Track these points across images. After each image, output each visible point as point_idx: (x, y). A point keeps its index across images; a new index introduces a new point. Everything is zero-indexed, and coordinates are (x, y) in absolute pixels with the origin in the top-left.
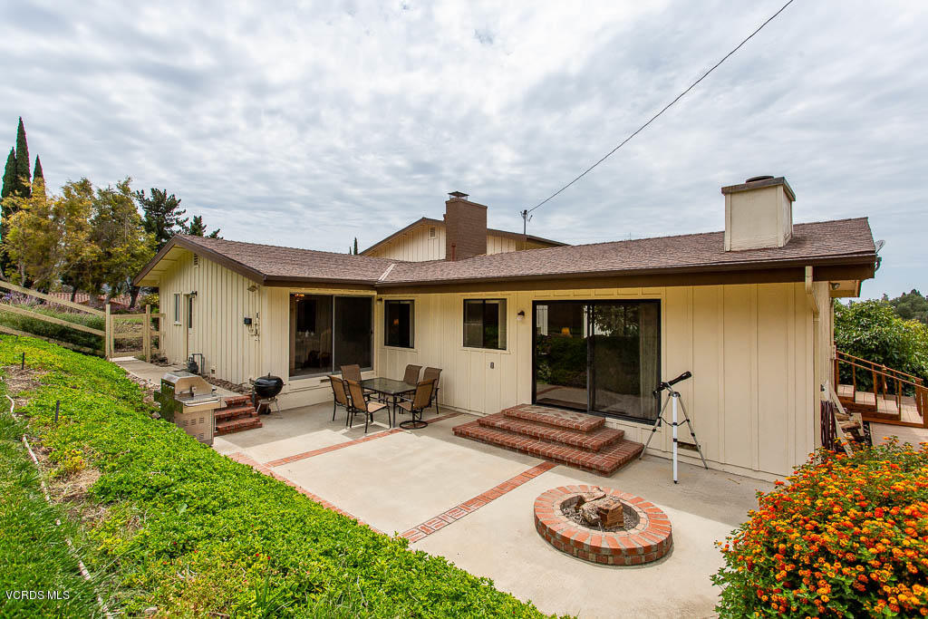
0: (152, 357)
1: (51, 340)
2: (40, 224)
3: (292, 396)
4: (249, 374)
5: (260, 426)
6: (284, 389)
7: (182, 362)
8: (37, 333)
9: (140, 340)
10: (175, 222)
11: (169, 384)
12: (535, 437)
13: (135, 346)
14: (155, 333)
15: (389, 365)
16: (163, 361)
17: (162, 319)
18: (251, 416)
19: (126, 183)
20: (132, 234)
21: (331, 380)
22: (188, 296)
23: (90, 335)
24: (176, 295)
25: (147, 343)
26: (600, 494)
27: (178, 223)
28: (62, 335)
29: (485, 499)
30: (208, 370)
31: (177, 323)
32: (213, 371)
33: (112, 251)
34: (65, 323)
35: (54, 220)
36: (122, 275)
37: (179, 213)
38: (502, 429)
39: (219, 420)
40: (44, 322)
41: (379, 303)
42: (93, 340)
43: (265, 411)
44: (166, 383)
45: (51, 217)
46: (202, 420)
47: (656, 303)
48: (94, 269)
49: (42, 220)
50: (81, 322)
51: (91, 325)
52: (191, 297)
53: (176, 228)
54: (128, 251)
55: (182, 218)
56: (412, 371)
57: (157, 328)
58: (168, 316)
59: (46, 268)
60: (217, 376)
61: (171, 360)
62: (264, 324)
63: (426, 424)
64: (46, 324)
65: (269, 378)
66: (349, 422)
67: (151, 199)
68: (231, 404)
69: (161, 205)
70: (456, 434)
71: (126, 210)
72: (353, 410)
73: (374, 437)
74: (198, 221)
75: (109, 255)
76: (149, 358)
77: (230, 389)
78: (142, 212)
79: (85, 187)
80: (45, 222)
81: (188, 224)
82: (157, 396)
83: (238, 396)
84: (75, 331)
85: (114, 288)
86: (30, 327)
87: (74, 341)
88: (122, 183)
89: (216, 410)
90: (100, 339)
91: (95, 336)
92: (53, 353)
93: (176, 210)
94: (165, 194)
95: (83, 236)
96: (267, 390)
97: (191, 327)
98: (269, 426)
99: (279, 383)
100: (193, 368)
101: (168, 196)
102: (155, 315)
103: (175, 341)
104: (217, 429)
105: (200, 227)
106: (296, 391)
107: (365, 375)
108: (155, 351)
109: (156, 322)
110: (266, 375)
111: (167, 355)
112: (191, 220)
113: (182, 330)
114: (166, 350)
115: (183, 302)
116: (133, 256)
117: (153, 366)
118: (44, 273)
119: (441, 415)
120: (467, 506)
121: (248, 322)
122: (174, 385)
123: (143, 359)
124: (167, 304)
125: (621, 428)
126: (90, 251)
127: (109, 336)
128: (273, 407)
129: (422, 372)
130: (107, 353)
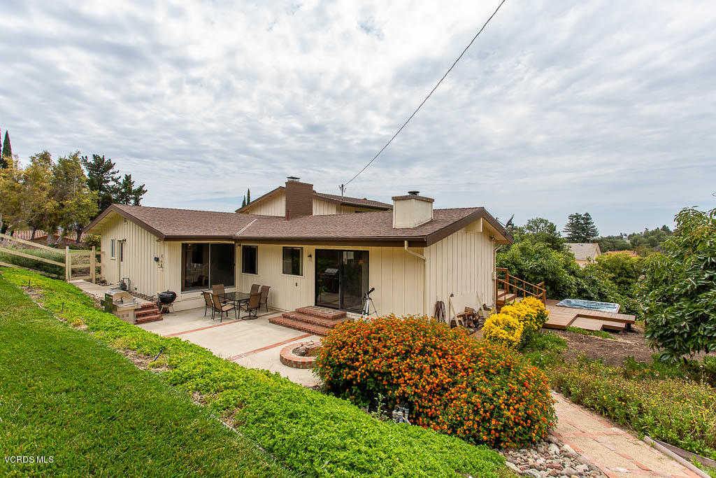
0: (96, 279)
1: (31, 270)
2: (14, 187)
3: (183, 304)
4: (157, 290)
5: (162, 319)
6: (177, 299)
7: (116, 283)
8: (22, 265)
9: (89, 269)
10: (110, 179)
11: (109, 296)
12: (307, 322)
13: (85, 272)
14: (99, 264)
15: (243, 284)
16: (104, 282)
17: (102, 255)
18: (157, 314)
19: (76, 155)
20: (79, 190)
21: (204, 293)
22: (120, 241)
23: (56, 266)
24: (113, 240)
25: (93, 271)
26: (312, 343)
27: (113, 180)
28: (37, 266)
29: (265, 349)
30: (132, 288)
31: (113, 258)
32: (136, 289)
33: (64, 203)
34: (40, 259)
35: (24, 184)
36: (72, 220)
37: (113, 173)
38: (292, 318)
39: (138, 316)
40: (26, 258)
41: (239, 247)
42: (58, 269)
43: (166, 312)
44: (108, 296)
45: (21, 182)
46: (128, 315)
47: (367, 252)
48: (51, 215)
49: (16, 184)
50: (49, 258)
51: (56, 259)
52: (122, 242)
53: (111, 183)
54: (76, 203)
55: (116, 176)
56: (255, 287)
57: (100, 261)
58: (107, 253)
59: (18, 217)
60: (138, 292)
61: (109, 282)
62: (166, 260)
63: (257, 317)
64: (27, 259)
65: (168, 292)
66: (213, 317)
67: (93, 162)
68: (144, 308)
69: (101, 167)
70: (270, 322)
71: (76, 174)
72: (215, 309)
73: (224, 324)
74: (128, 178)
75: (62, 206)
76: (94, 280)
77: (145, 299)
78: (86, 173)
79: (45, 157)
80: (17, 185)
81: (121, 181)
82: (103, 303)
83: (150, 303)
84: (47, 264)
85: (65, 230)
86: (17, 261)
87: (46, 270)
88: (73, 154)
89: (136, 310)
90: (62, 269)
91: (59, 266)
92: (36, 278)
93: (111, 171)
94: (104, 159)
95: (45, 194)
96: (167, 300)
97: (122, 261)
98: (167, 319)
99: (174, 296)
100: (123, 287)
101: (106, 160)
102: (98, 253)
103: (112, 269)
104: (136, 321)
105: (130, 182)
106: (186, 300)
107: (228, 290)
108: (98, 276)
109: (98, 257)
110: (166, 291)
111: (106, 279)
112: (123, 178)
113: (116, 263)
114: (105, 275)
115: (117, 245)
116: (79, 206)
117: (97, 286)
118: (16, 220)
119: (269, 313)
120: (254, 351)
121: (157, 260)
122: (112, 296)
123: (90, 281)
124: (106, 247)
125: (353, 317)
126: (50, 205)
127: (68, 267)
128: (170, 309)
129: (260, 287)
130: (67, 278)
